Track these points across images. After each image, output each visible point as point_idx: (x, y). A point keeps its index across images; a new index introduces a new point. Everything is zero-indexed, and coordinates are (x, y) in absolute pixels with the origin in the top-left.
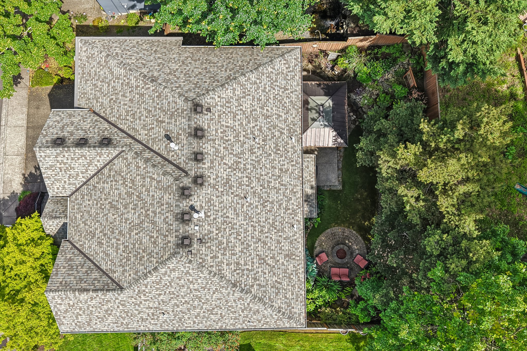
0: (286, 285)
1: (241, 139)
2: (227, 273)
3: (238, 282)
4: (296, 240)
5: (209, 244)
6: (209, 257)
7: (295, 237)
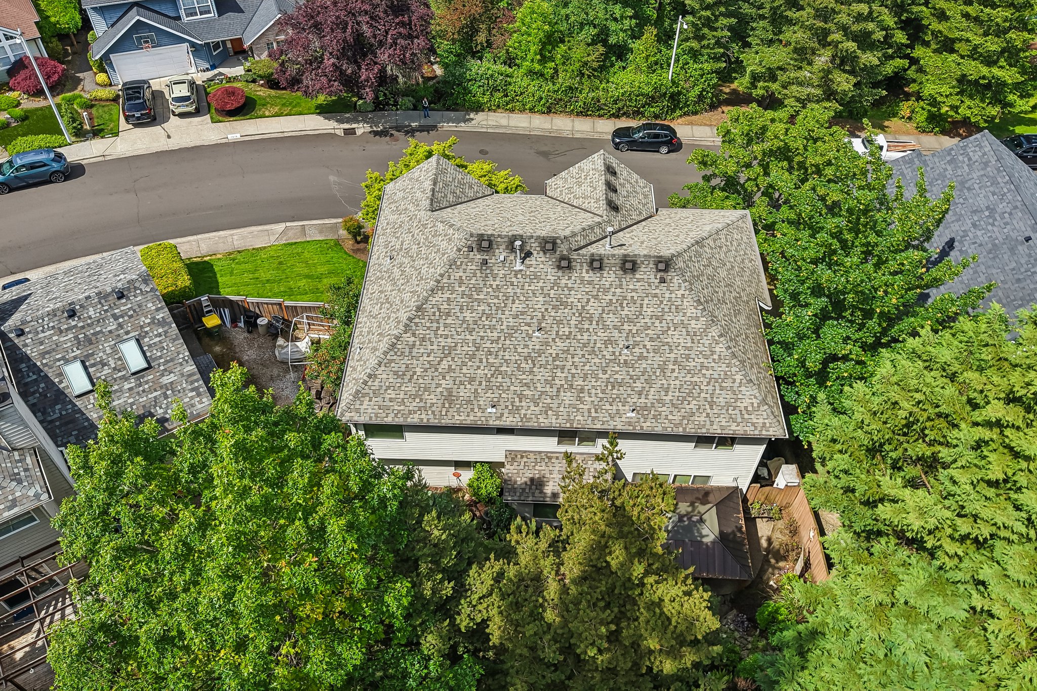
0: (407, 389)
1: (626, 327)
2: (437, 299)
3: (423, 314)
4: (472, 410)
5: (479, 275)
6: (461, 274)
7: (476, 410)
